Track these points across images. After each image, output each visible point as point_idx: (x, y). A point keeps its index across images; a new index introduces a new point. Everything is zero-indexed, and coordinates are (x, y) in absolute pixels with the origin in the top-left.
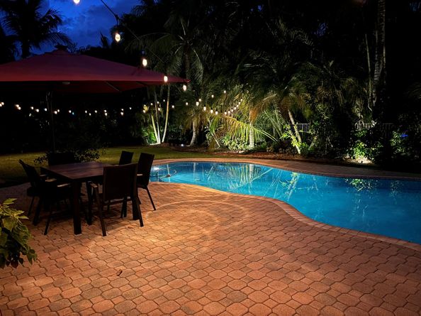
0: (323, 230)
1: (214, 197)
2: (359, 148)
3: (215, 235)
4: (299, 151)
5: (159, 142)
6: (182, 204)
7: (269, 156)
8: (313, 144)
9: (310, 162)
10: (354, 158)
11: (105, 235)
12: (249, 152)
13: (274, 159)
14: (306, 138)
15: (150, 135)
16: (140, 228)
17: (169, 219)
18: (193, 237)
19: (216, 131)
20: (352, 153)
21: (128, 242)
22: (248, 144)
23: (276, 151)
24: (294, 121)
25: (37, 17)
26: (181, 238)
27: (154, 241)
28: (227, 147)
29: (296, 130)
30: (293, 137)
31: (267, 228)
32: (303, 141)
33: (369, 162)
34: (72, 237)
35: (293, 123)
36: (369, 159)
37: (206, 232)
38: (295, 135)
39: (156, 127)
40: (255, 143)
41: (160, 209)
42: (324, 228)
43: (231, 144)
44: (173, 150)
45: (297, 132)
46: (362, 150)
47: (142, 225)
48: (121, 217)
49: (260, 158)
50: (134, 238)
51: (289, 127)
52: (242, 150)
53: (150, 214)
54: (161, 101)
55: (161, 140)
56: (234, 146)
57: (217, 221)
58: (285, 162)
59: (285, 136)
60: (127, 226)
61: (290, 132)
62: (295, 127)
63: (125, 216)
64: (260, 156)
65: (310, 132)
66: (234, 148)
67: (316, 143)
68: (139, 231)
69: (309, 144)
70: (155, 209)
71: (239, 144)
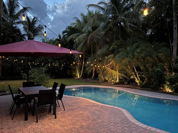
0: (142, 128)
1: (94, 105)
2: (167, 85)
3: (87, 126)
4: (139, 84)
5: (79, 77)
6: (78, 108)
7: (125, 86)
8: (145, 82)
9: (143, 90)
10: (165, 89)
11: (37, 122)
12: (116, 84)
13: (127, 87)
14: (142, 79)
15: (76, 74)
16: (55, 119)
17: (69, 115)
18: (77, 126)
19: (102, 73)
20: (163, 87)
21: (46, 127)
22: (116, 80)
23: (129, 84)
24: (137, 71)
25: (35, 27)
26: (71, 126)
27: (58, 127)
28: (107, 80)
29: (137, 75)
30: (136, 78)
31: (114, 124)
32: (140, 80)
33: (172, 91)
34: (22, 122)
35: (136, 72)
36: (172, 90)
37: (84, 124)
38: (137, 77)
39: (78, 71)
40: (119, 79)
41: (67, 110)
42: (143, 127)
43: (109, 79)
44: (84, 81)
45: (138, 76)
46: (168, 85)
47: (56, 118)
48: (49, 113)
49: (121, 87)
50: (50, 124)
51: (134, 73)
52: (113, 82)
53: (62, 113)
54: (81, 60)
55: (80, 76)
56: (110, 80)
57: (91, 119)
58: (132, 89)
59: (132, 77)
60: (49, 118)
61: (134, 76)
62: (137, 74)
63: (50, 112)
64: (121, 86)
65: (143, 76)
66: (110, 81)
67: (146, 81)
68: (54, 121)
69: (143, 81)
70: (65, 110)
71: (112, 79)
